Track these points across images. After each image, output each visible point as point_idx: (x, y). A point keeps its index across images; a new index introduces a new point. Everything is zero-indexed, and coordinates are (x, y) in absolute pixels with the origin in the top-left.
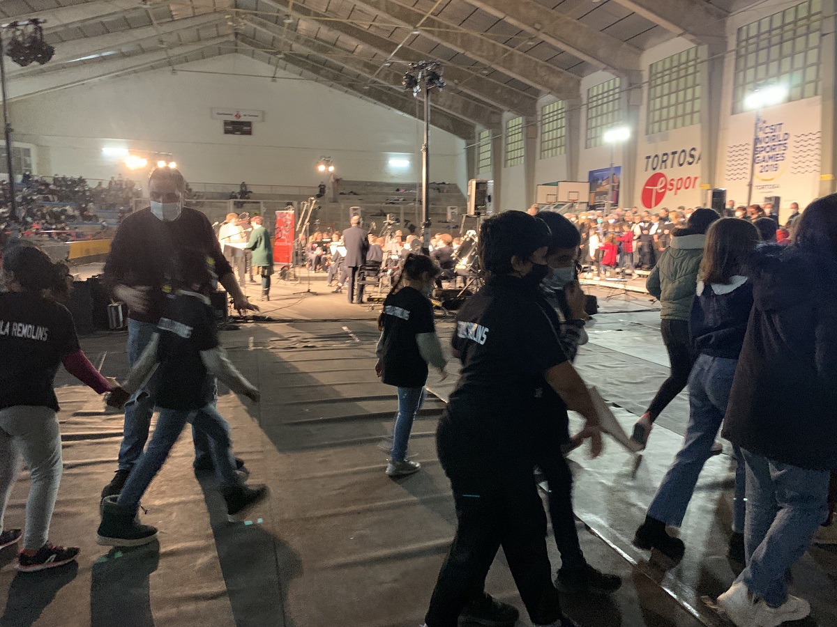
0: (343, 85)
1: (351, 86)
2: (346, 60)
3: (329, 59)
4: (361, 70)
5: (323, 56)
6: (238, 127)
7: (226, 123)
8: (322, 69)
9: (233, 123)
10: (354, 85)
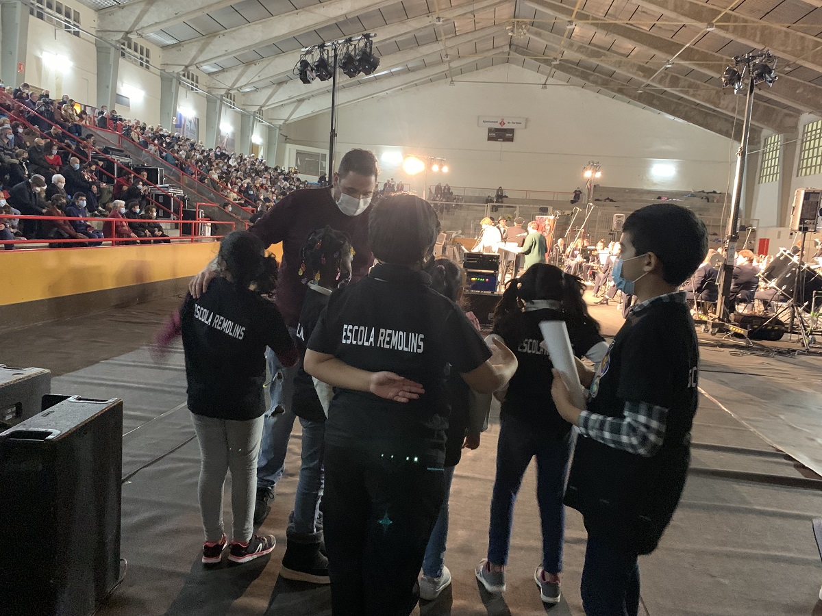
0: (613, 90)
1: (620, 91)
2: (619, 64)
3: (600, 64)
4: (635, 74)
5: (594, 61)
6: (501, 134)
7: (490, 131)
8: (592, 74)
9: (497, 130)
10: (625, 90)
